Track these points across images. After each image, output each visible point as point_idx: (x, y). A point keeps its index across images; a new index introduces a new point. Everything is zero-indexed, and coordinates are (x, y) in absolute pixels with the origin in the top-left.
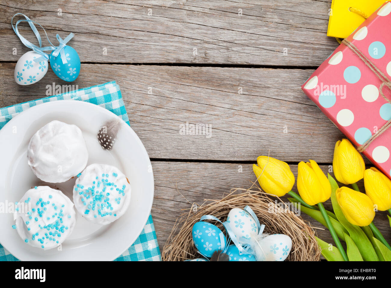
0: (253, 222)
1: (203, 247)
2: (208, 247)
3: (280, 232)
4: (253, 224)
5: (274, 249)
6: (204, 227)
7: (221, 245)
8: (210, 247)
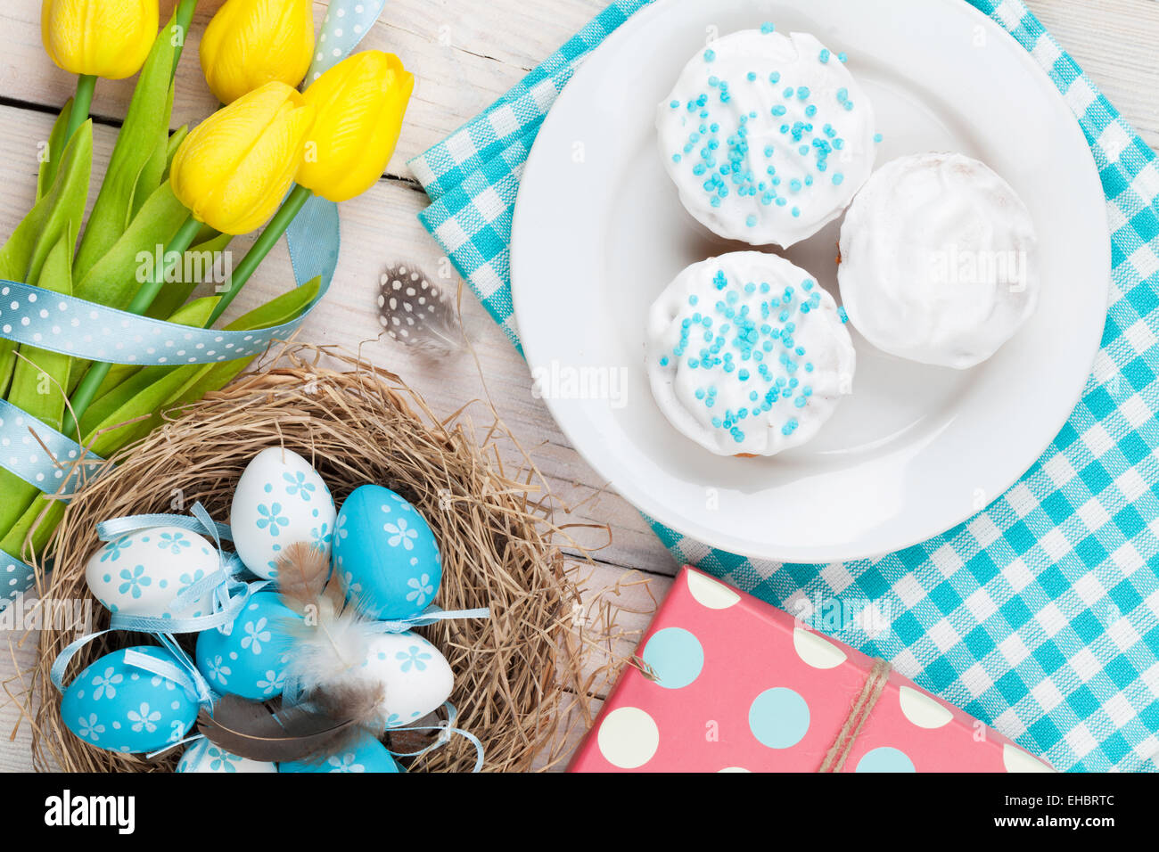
0: (155, 535)
1: (138, 733)
2: (145, 721)
3: (241, 464)
4: (162, 539)
5: (272, 519)
6: (81, 694)
7: (164, 679)
8: (150, 713)
